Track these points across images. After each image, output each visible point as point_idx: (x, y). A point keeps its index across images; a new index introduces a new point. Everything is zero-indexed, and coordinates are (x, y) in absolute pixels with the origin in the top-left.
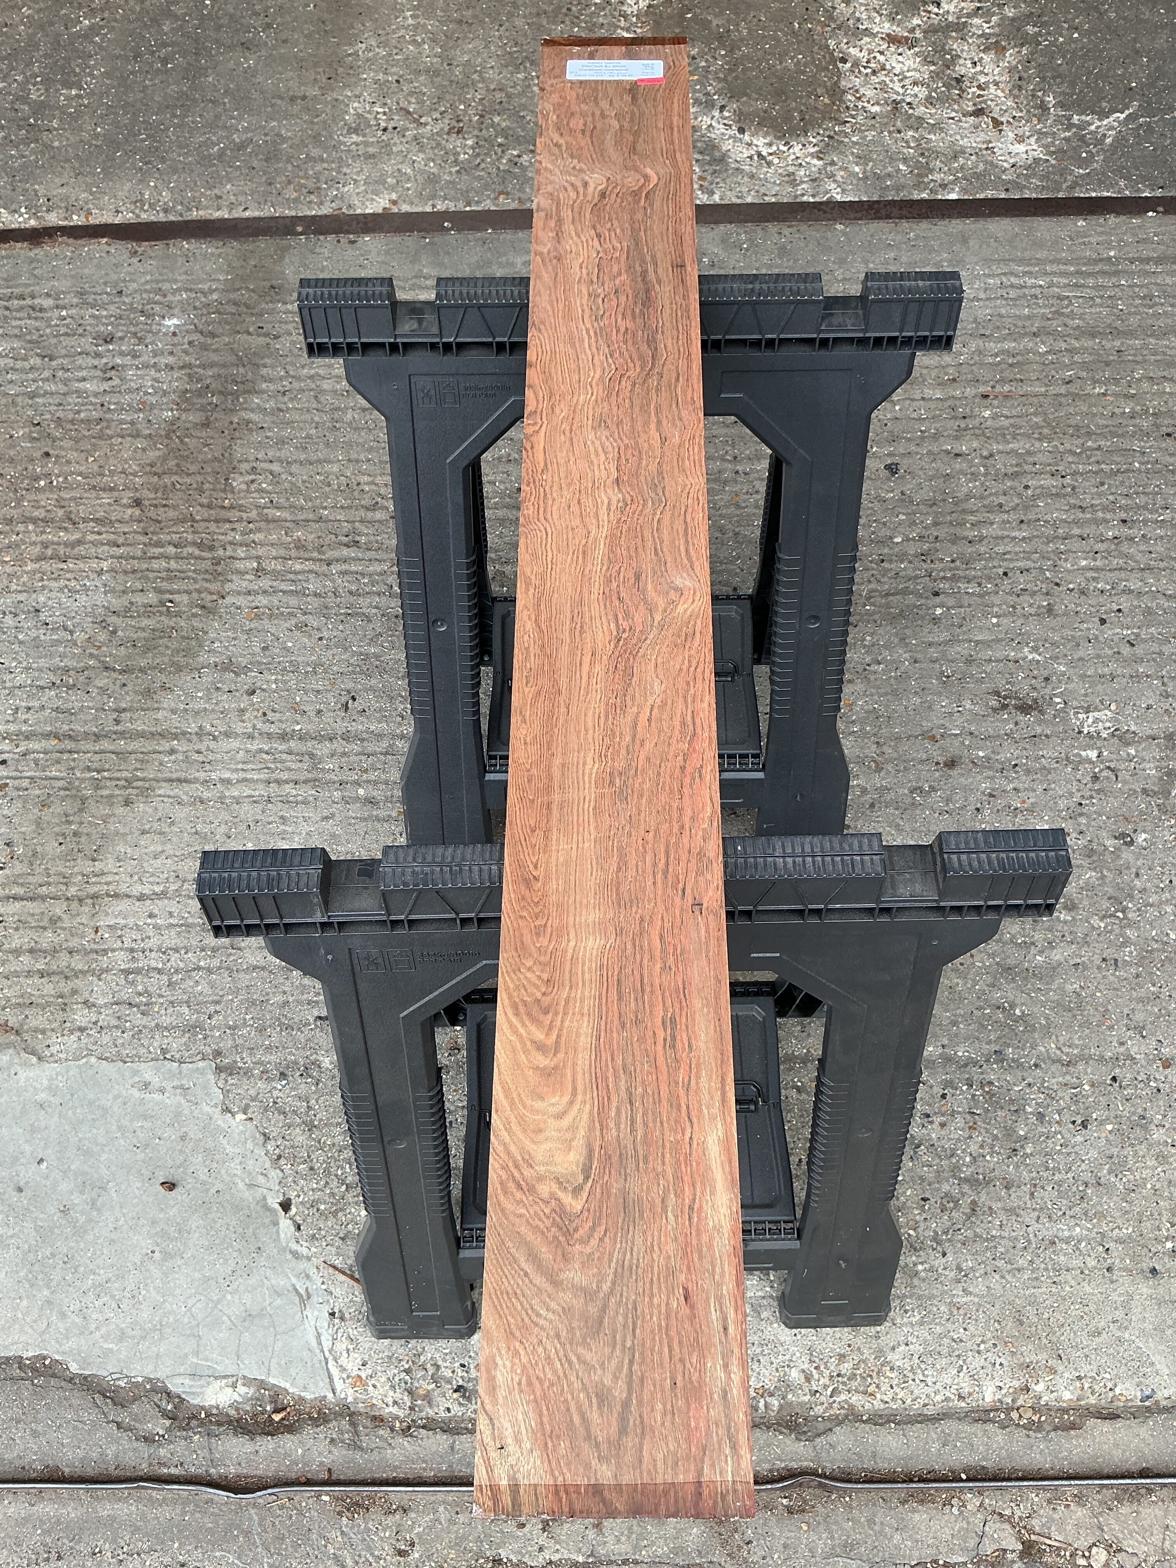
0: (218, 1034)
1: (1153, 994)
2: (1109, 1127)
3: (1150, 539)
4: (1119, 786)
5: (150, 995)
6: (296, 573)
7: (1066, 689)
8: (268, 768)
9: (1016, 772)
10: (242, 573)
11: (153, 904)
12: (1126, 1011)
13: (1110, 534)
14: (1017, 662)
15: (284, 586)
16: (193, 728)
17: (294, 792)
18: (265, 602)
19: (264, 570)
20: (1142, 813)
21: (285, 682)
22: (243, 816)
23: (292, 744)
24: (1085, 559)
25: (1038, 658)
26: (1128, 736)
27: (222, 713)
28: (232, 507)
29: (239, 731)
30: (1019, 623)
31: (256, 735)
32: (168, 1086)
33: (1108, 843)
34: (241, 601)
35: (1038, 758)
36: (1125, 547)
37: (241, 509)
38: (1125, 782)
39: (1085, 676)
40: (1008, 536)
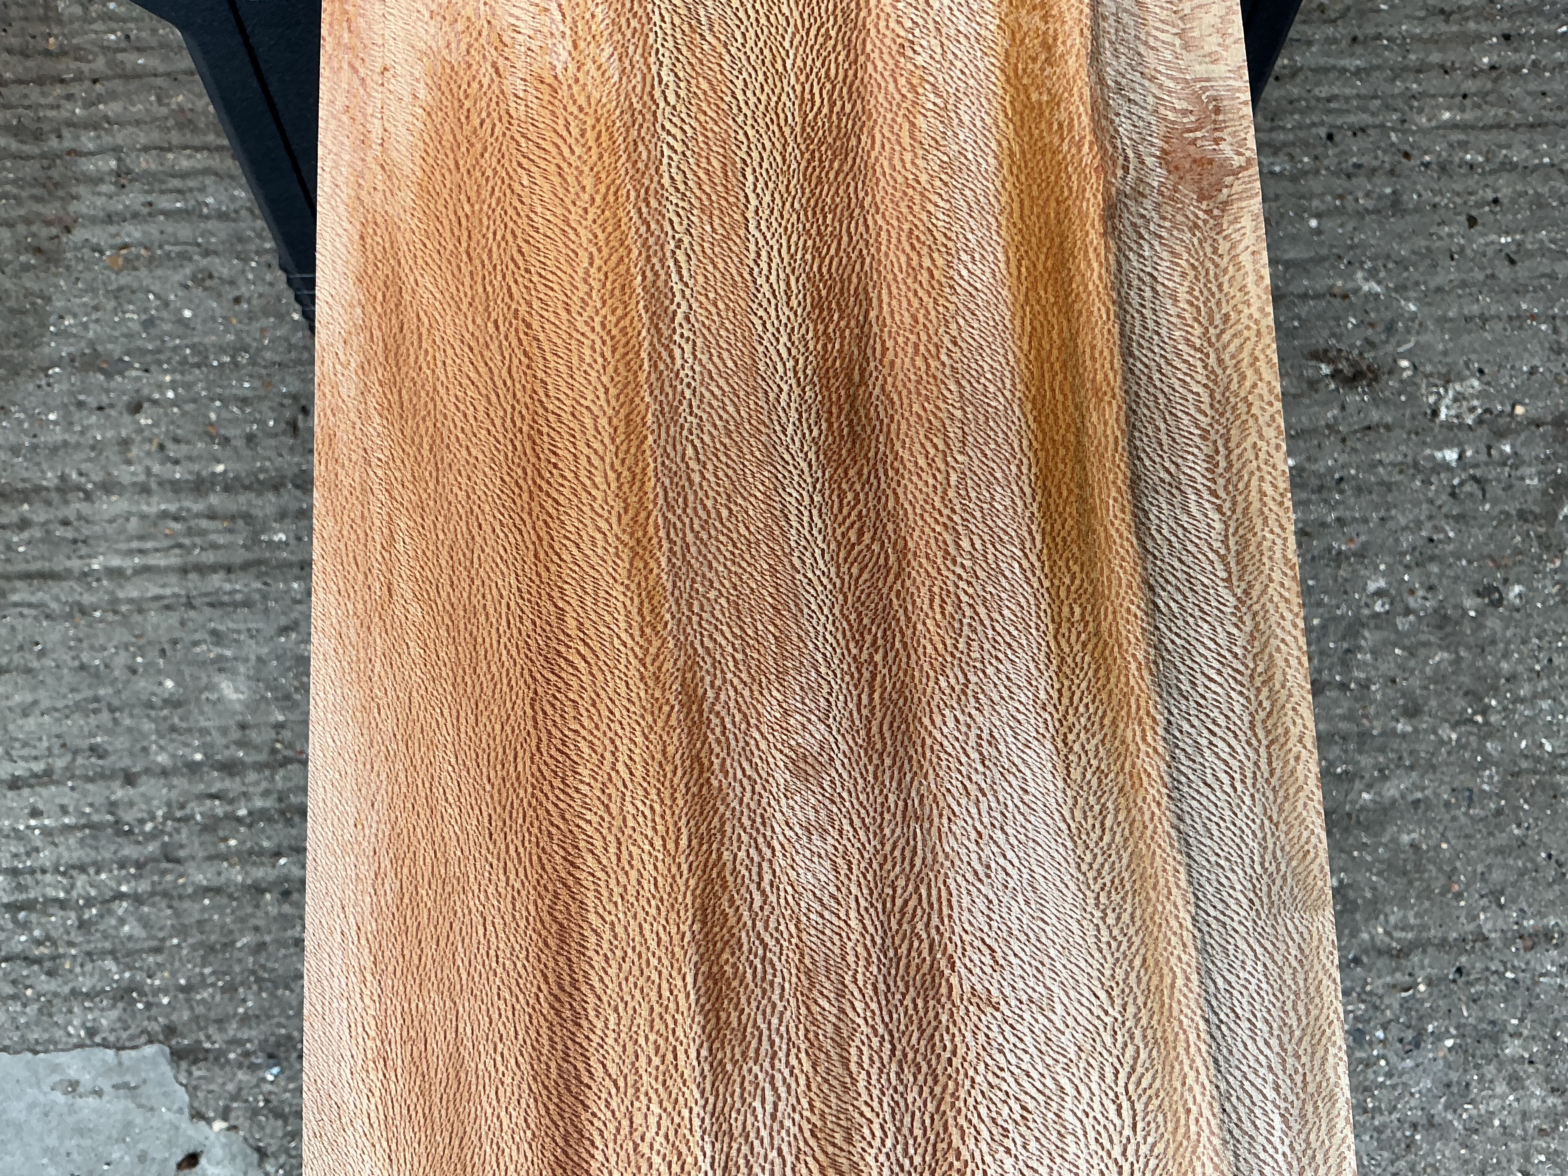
0: (165, 1001)
1: (1518, 838)
2: (1449, 1043)
3: (1545, 69)
4: (1487, 507)
5: (54, 943)
6: (184, 175)
7: (1417, 343)
8: (180, 546)
9: (1341, 492)
10: (95, 180)
11: (34, 794)
12: (1480, 868)
13: (1486, 60)
14: (1345, 296)
15: (164, 203)
16: (50, 478)
17: (227, 587)
18: (137, 235)
19: (129, 172)
20: (1517, 551)
21: (188, 386)
22: (151, 635)
23: (214, 500)
24: (1449, 109)
25: (1378, 289)
26: (1501, 421)
27: (93, 448)
28: (63, 53)
29: (126, 479)
30: (1350, 226)
31: (154, 486)
32: (105, 1085)
33: (1468, 603)
34: (99, 235)
35: (1374, 465)
36: (1508, 87)
37: (79, 54)
38: (1495, 502)
39: (1445, 319)
40: (1334, 67)
